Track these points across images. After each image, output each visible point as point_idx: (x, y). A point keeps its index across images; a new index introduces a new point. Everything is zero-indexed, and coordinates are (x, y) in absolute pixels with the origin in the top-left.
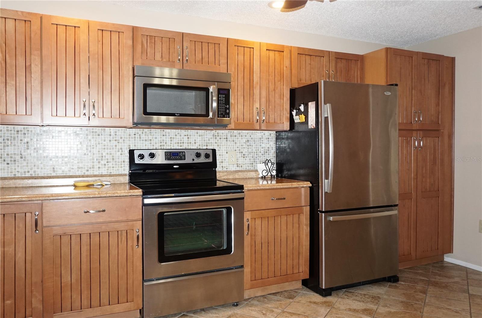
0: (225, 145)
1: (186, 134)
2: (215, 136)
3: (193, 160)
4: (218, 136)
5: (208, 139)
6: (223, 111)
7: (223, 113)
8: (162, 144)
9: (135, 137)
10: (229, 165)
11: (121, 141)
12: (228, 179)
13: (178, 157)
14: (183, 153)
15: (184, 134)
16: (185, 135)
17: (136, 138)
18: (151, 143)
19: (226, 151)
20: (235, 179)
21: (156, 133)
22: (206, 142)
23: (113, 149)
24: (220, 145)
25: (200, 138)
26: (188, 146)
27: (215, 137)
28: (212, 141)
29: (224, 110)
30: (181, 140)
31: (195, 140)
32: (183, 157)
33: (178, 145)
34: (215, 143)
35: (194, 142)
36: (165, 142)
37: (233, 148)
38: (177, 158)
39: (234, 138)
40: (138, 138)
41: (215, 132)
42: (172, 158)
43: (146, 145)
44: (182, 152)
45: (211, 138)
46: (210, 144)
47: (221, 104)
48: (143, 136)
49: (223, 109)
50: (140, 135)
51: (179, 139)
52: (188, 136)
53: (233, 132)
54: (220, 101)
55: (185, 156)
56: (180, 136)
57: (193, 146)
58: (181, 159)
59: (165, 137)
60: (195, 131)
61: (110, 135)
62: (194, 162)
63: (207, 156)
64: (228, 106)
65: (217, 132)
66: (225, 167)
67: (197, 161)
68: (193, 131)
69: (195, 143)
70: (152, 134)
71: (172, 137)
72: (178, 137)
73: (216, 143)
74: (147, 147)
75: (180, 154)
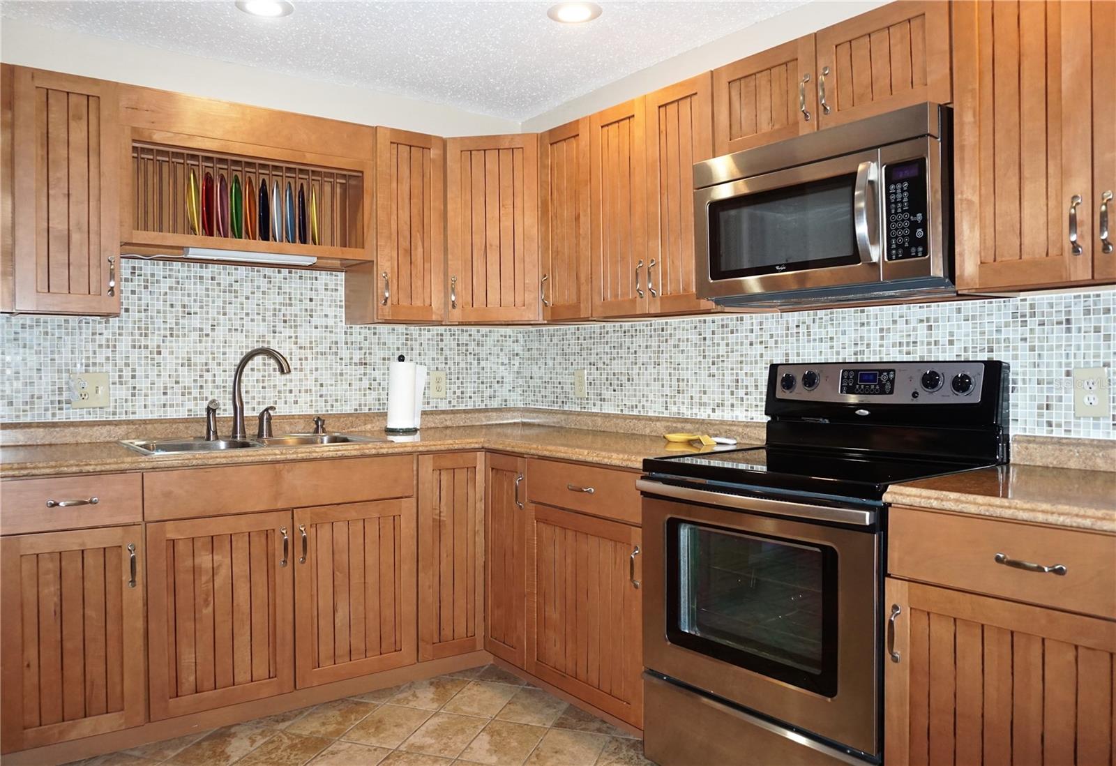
0: (1059, 347)
1: (924, 317)
2: (1022, 316)
3: (915, 395)
4: (1033, 315)
5: (995, 329)
6: (903, 236)
7: (904, 243)
8: (859, 348)
9: (799, 333)
10: (1079, 418)
11: (771, 343)
12: (1062, 468)
13: (875, 385)
14: (888, 374)
15: (919, 317)
16: (921, 321)
17: (801, 334)
18: (832, 347)
19: (1064, 369)
20: (1093, 471)
21: (844, 318)
22: (988, 340)
23: (756, 362)
24: (1042, 348)
25: (967, 327)
26: (930, 351)
27: (1020, 319)
28: (1009, 333)
29: (907, 232)
30: (910, 335)
31: (951, 334)
32: (888, 387)
33: (900, 351)
34: (1022, 339)
35: (948, 338)
36: (865, 342)
37: (1097, 356)
38: (873, 387)
39: (1099, 320)
40: (804, 336)
41: (1019, 303)
42: (857, 386)
43: (821, 352)
44: (888, 371)
45: (1006, 322)
46: (1003, 345)
47: (896, 213)
48: (815, 329)
49: (903, 228)
50: (808, 327)
51: (903, 332)
52: (928, 321)
53: (1098, 296)
54: (893, 205)
55: (892, 382)
56: (907, 324)
57: (944, 351)
58: (882, 392)
59: (865, 328)
60: (951, 305)
61: (752, 331)
62: (915, 402)
63: (961, 384)
64: (919, 217)
65: (1028, 303)
66: (1059, 425)
67: (926, 398)
68: (946, 306)
69: (951, 343)
70: (835, 322)
71: (885, 327)
72: (901, 325)
73: (1024, 340)
74: (823, 357)
75: (880, 376)
